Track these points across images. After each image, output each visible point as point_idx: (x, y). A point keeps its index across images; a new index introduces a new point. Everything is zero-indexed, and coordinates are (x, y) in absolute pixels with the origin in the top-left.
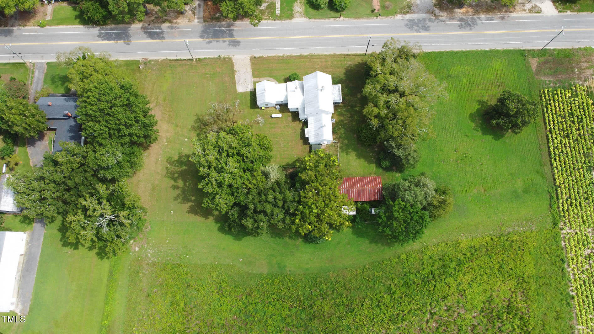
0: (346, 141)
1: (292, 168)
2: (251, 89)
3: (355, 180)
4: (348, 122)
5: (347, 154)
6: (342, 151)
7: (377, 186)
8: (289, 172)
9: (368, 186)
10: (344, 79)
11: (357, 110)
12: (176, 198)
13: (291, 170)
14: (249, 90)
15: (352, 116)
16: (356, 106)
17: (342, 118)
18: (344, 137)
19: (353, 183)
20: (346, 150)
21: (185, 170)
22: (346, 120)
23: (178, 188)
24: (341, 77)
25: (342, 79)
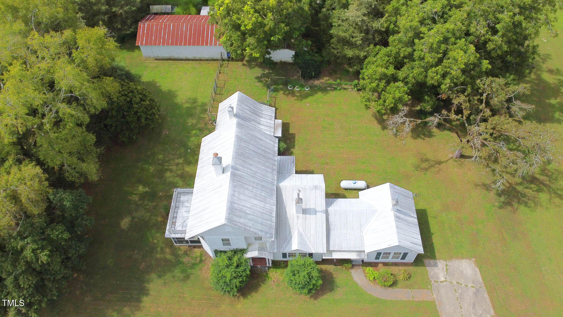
0: (191, 121)
1: (316, 86)
2: (436, 265)
3: (190, 39)
4: (173, 159)
5: (195, 101)
6: (204, 105)
7: (148, 28)
8: (321, 81)
9: (165, 25)
10: (153, 276)
11: (144, 186)
12: (547, 57)
13: (317, 82)
14: (441, 264)
15: (161, 173)
16: (143, 196)
17: (188, 169)
18: (193, 130)
19: (195, 34)
20: (195, 108)
21: (549, 98)
22: (177, 164)
23: (551, 71)
24: (160, 281)
25: (160, 277)
